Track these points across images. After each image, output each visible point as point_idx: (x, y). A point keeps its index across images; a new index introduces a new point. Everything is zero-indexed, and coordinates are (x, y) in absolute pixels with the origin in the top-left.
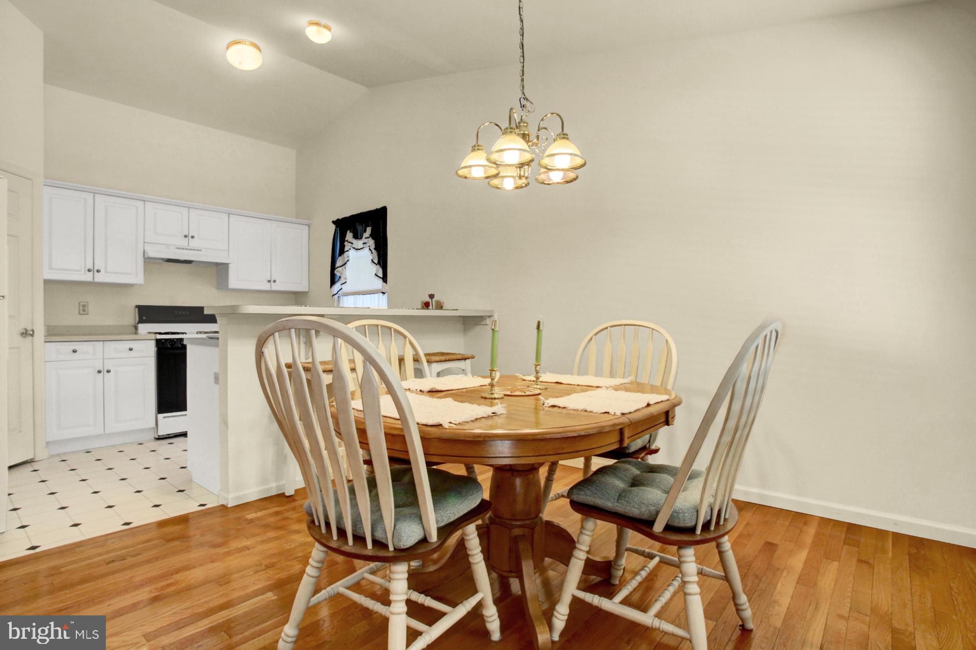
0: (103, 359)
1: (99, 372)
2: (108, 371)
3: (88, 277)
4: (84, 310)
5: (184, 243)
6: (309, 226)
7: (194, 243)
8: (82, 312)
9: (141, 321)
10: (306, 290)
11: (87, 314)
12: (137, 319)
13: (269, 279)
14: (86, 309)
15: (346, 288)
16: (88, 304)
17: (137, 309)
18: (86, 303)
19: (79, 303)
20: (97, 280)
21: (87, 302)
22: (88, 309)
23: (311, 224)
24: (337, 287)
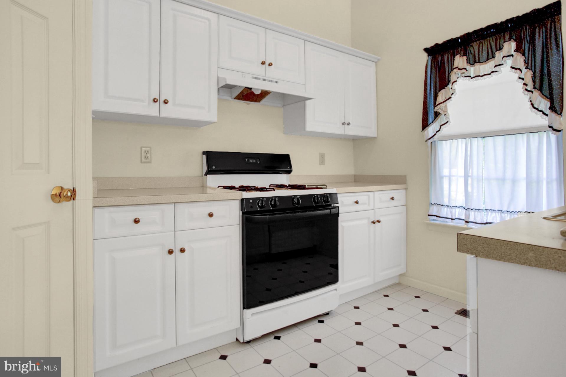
0: (175, 231)
1: (170, 252)
2: (182, 251)
3: (152, 111)
4: (146, 158)
5: (260, 70)
6: (376, 63)
7: (271, 73)
8: (143, 160)
9: (210, 172)
10: (375, 135)
11: (150, 162)
12: (205, 169)
13: (343, 122)
14: (148, 155)
15: (445, 130)
16: (151, 151)
17: (204, 156)
18: (148, 149)
19: (141, 148)
20: (164, 114)
21: (150, 147)
22: (151, 155)
23: (379, 60)
24: (431, 130)
